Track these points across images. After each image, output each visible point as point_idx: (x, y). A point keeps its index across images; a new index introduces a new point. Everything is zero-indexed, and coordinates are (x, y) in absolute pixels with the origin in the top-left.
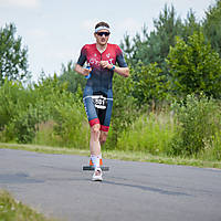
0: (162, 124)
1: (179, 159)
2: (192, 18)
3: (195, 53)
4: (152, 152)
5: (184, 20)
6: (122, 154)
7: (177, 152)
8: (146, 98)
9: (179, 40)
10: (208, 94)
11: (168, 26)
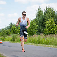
0: (10, 37)
1: (12, 42)
2: (14, 24)
3: (14, 28)
4: (9, 41)
5: (13, 24)
6: (5, 41)
7: (12, 41)
8: (8, 34)
9: (12, 27)
10: (16, 34)
11: (11, 25)
